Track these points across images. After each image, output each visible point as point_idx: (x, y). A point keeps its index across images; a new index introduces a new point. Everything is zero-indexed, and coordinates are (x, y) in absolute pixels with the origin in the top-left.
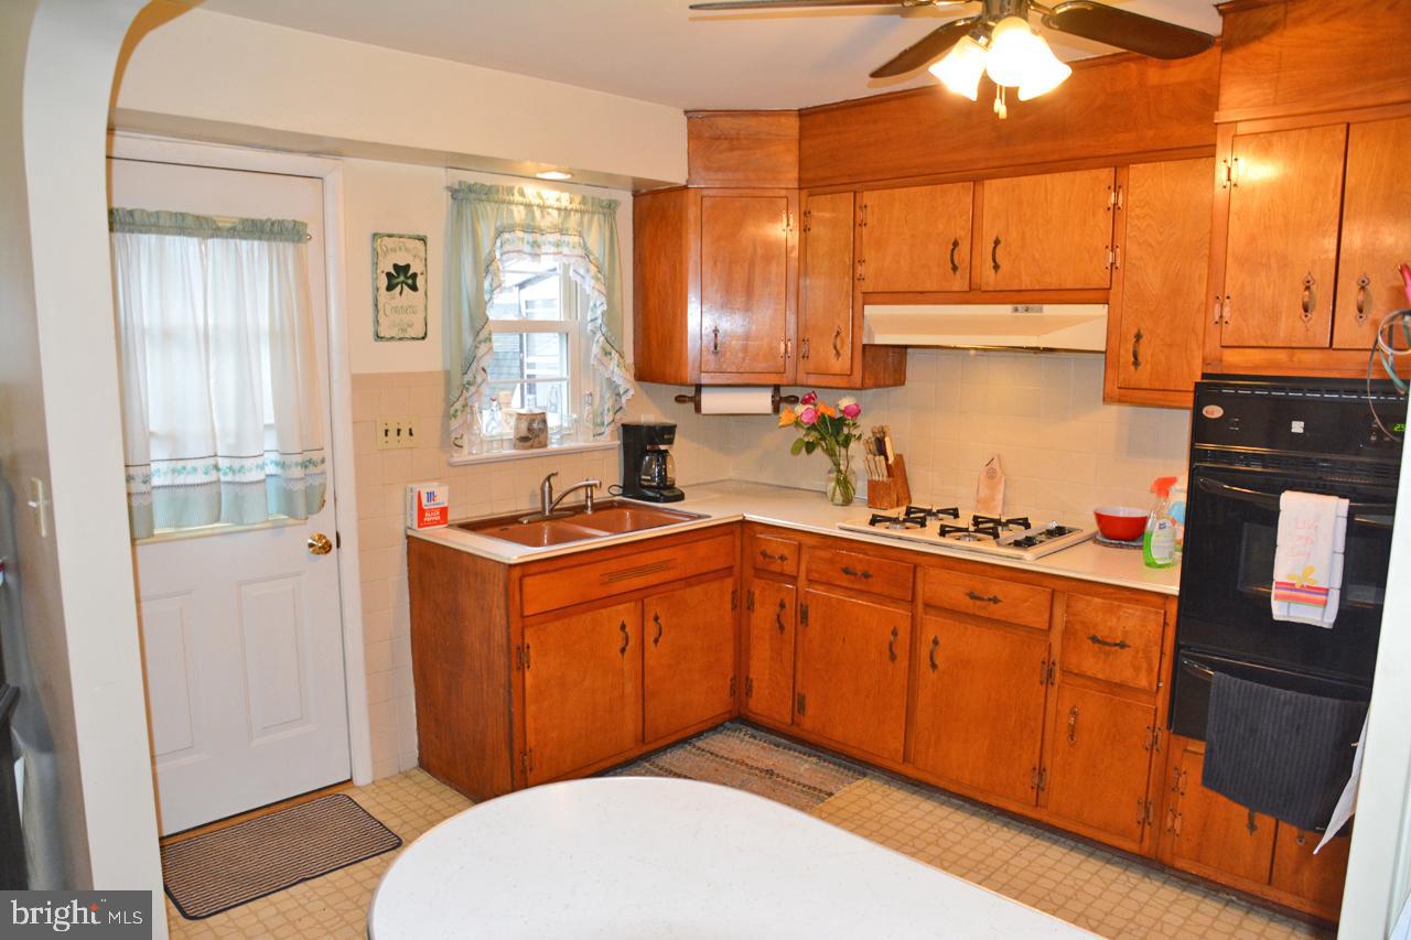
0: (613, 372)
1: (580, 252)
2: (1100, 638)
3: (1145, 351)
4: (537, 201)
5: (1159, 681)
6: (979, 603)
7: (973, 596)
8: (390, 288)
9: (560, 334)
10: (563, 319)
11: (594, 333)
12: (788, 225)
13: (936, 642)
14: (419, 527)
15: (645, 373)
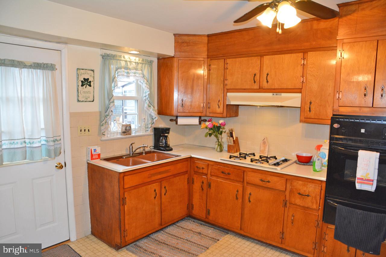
0: (151, 112)
1: (141, 75)
2: (301, 194)
3: (313, 107)
4: (128, 60)
5: (319, 206)
6: (264, 182)
7: (262, 181)
8: (82, 85)
9: (135, 100)
10: (136, 96)
11: (145, 100)
12: (204, 69)
13: (250, 194)
14: (91, 160)
15: (161, 112)
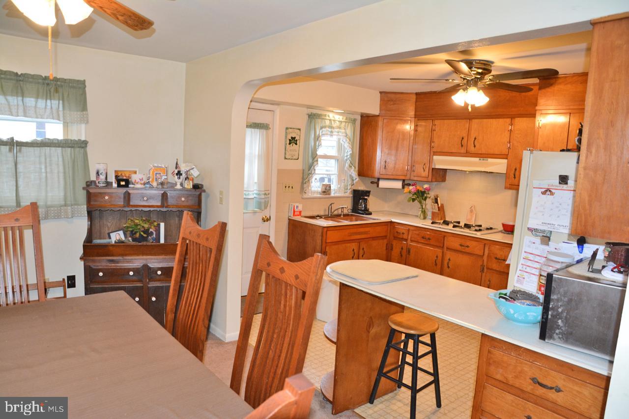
0: (352, 172)
1: (344, 135)
2: (498, 258)
3: (517, 174)
4: (333, 119)
6: (463, 247)
7: (461, 245)
8: (290, 144)
9: (336, 160)
10: (337, 155)
11: (346, 160)
12: (411, 129)
13: (449, 260)
14: (293, 216)
15: (361, 174)
